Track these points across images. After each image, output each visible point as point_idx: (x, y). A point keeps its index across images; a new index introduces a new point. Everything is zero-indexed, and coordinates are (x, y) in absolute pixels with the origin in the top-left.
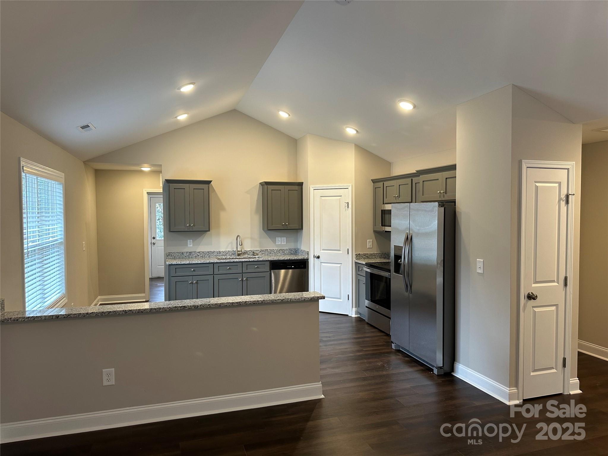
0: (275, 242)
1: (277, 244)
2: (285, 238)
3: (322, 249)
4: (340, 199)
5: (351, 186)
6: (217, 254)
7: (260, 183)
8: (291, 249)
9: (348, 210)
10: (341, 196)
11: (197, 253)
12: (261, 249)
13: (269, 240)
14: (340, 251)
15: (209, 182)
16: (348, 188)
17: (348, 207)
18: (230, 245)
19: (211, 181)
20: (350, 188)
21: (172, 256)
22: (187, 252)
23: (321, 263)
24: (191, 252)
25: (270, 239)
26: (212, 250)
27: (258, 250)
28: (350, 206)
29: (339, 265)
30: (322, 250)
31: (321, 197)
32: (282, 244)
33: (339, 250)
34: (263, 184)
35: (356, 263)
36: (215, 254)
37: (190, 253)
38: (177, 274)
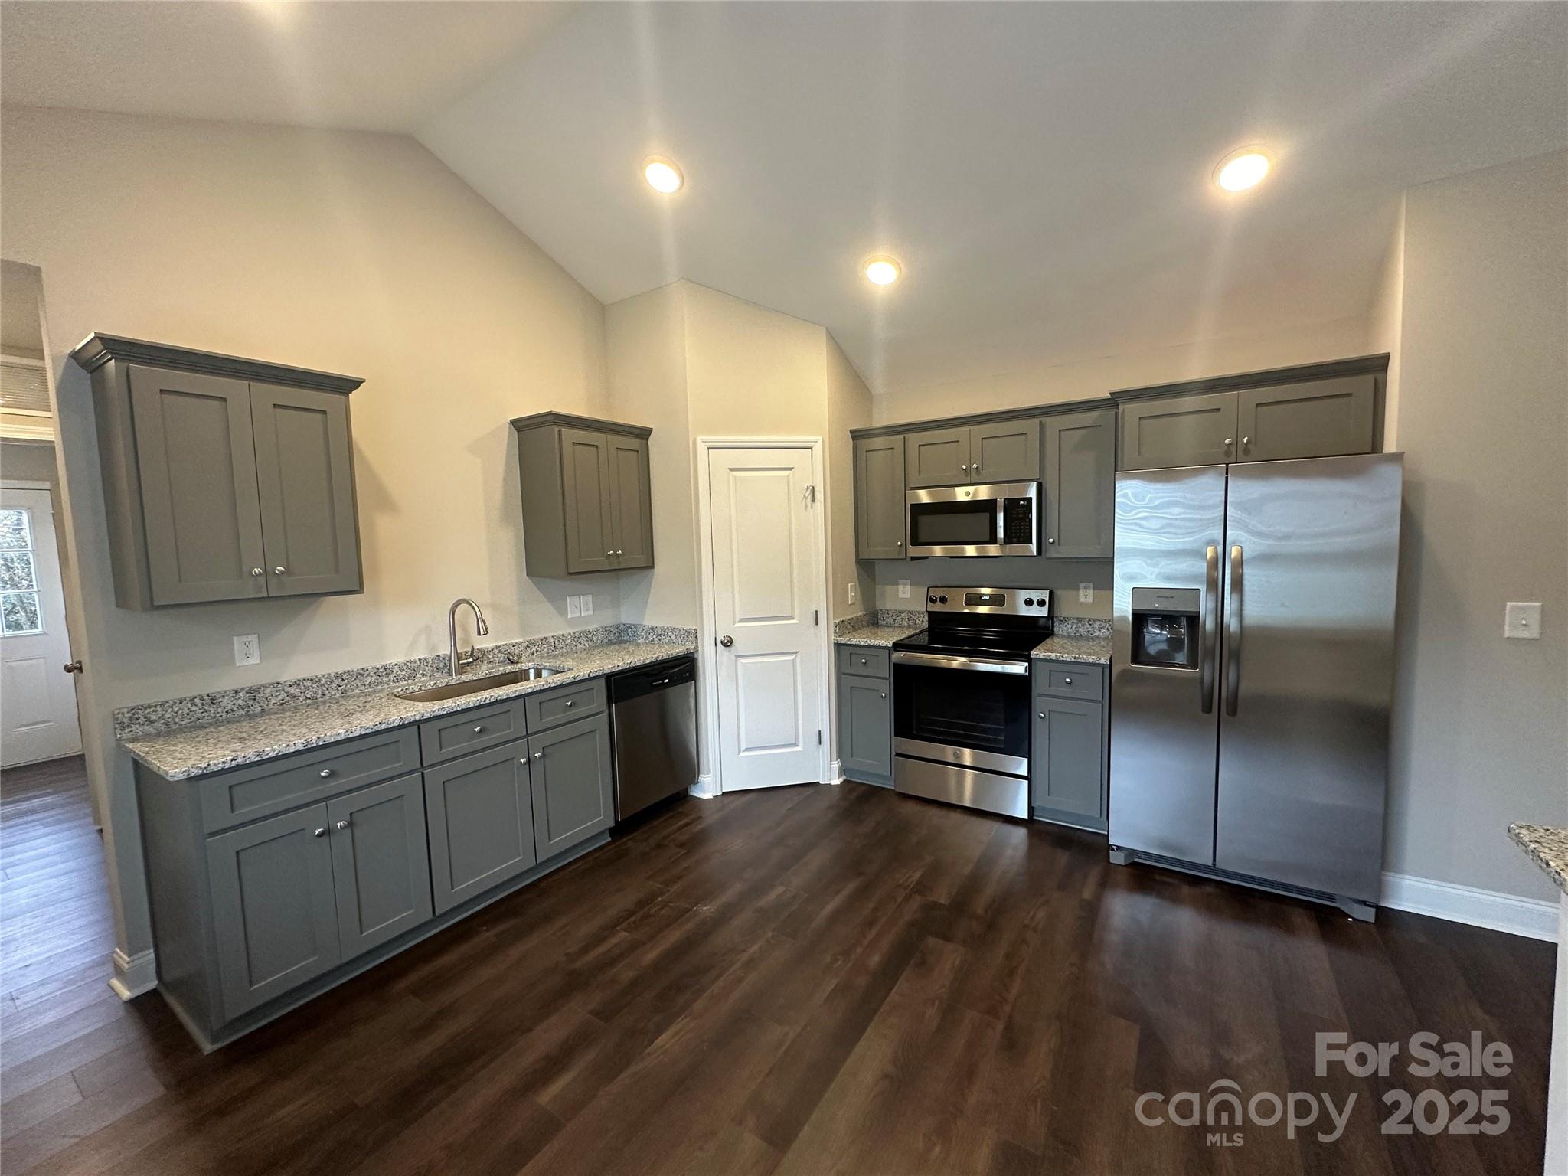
0: (562, 611)
1: (569, 617)
2: (590, 598)
3: (737, 621)
4: (788, 476)
5: (821, 441)
6: (375, 677)
7: (513, 422)
8: (607, 629)
9: (812, 507)
10: (791, 469)
11: (287, 689)
12: (528, 638)
13: (548, 606)
14: (794, 619)
15: (347, 386)
16: (810, 448)
17: (813, 501)
18: (423, 638)
19: (355, 384)
20: (818, 448)
21: (153, 722)
22: (236, 692)
23: (737, 657)
24: (257, 690)
25: (549, 604)
26: (356, 667)
27: (520, 644)
28: (819, 496)
29: (791, 657)
30: (739, 622)
31: (731, 470)
32: (583, 615)
33: (791, 617)
34: (520, 424)
35: (838, 646)
36: (369, 679)
37: (254, 692)
38: (244, 812)
